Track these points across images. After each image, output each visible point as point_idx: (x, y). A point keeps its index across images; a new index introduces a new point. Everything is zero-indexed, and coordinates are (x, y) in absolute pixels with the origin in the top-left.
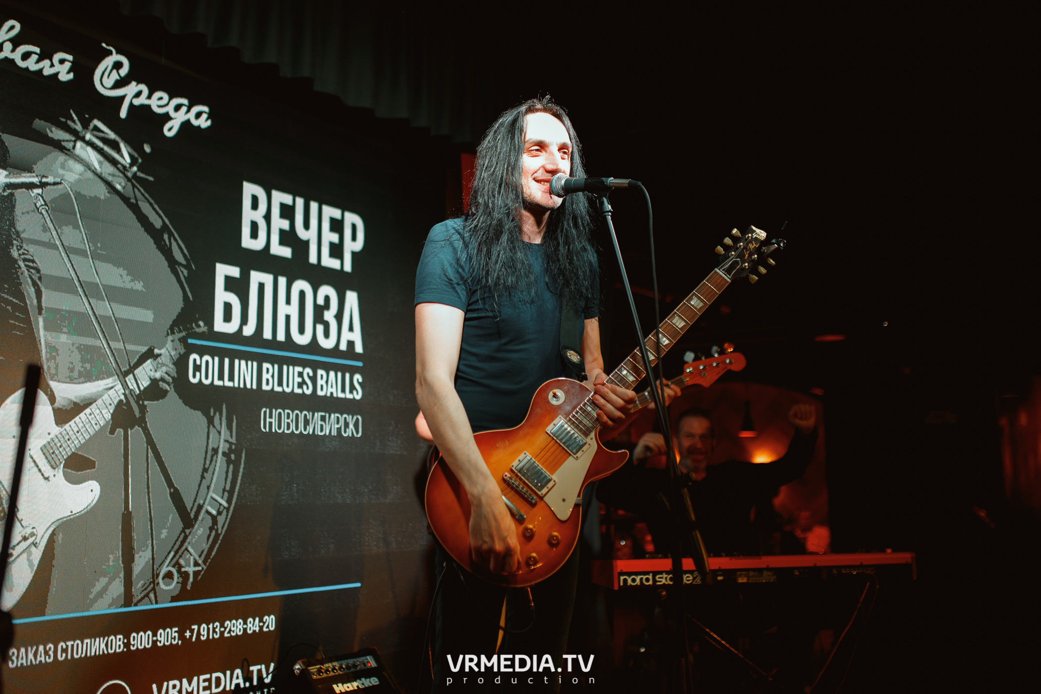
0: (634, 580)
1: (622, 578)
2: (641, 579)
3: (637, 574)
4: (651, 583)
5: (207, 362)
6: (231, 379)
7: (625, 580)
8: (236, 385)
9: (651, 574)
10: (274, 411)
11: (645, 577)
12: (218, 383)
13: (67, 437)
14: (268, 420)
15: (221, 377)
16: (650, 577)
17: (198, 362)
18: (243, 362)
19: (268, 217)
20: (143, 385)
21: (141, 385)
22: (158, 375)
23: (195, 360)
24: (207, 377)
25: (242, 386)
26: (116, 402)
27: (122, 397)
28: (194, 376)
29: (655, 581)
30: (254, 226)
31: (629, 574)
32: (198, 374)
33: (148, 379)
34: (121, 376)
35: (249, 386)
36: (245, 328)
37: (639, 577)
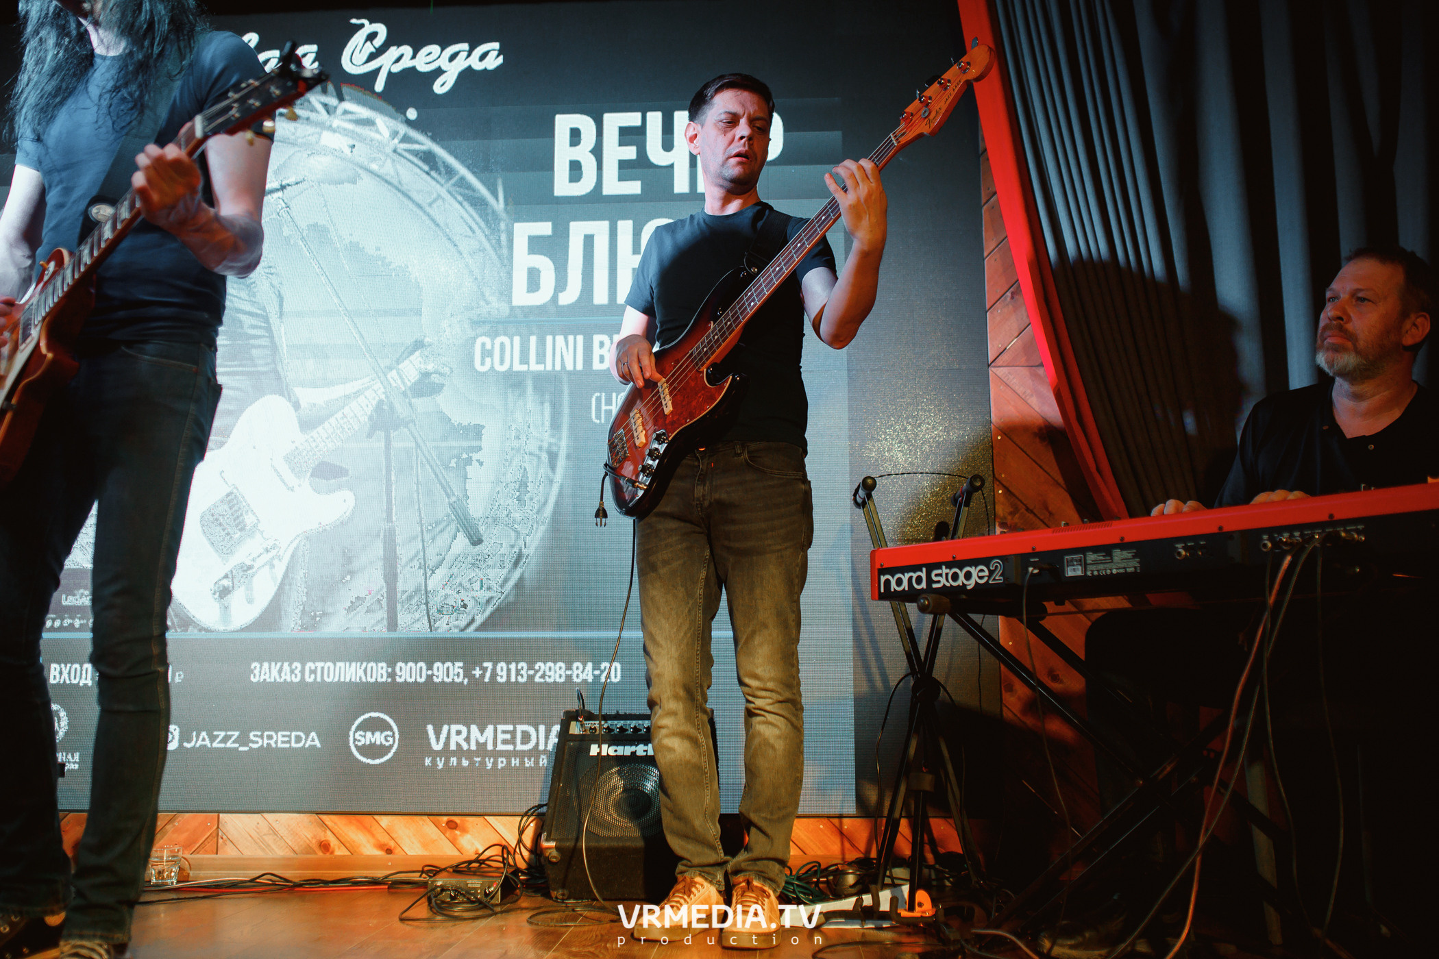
0: (899, 582)
1: (883, 578)
2: (910, 578)
3: (903, 570)
4: (924, 585)
5: (502, 344)
6: (541, 359)
7: (887, 582)
8: (549, 367)
9: (924, 569)
10: (614, 395)
11: (915, 575)
12: (518, 367)
13: (314, 445)
14: (604, 407)
15: (524, 359)
16: (923, 575)
17: (488, 346)
18: (560, 339)
19: (597, 151)
20: (409, 380)
21: (406, 381)
22: (430, 367)
23: (483, 345)
24: (502, 362)
25: (558, 367)
26: (375, 403)
27: (383, 397)
28: (483, 363)
29: (930, 581)
30: (575, 167)
31: (892, 571)
32: (488, 360)
33: (417, 373)
34: (381, 374)
35: (569, 367)
36: (560, 295)
37: (907, 575)
